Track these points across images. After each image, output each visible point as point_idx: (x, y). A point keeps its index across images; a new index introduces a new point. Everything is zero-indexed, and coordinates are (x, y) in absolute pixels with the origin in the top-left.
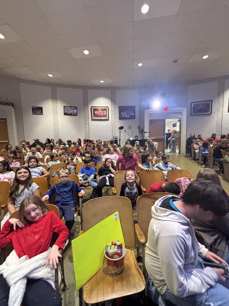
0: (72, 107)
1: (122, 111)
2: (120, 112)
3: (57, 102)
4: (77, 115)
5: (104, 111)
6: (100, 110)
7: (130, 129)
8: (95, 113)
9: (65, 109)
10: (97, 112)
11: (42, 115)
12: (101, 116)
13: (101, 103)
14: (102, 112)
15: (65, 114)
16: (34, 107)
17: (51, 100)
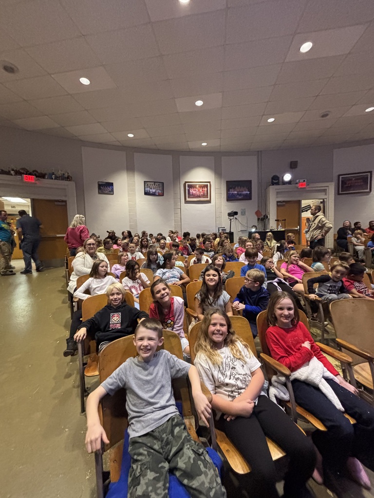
0: (156, 184)
1: (231, 189)
2: (228, 190)
3: (134, 175)
4: (163, 195)
5: (204, 189)
6: (197, 186)
7: (244, 216)
8: (191, 191)
9: (146, 186)
10: (194, 190)
11: (113, 194)
12: (199, 197)
13: (200, 176)
14: (201, 190)
15: (146, 193)
16: (101, 183)
17: (126, 171)
